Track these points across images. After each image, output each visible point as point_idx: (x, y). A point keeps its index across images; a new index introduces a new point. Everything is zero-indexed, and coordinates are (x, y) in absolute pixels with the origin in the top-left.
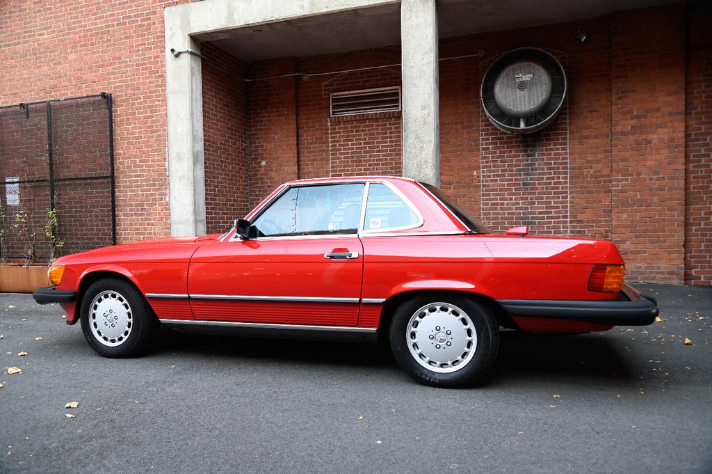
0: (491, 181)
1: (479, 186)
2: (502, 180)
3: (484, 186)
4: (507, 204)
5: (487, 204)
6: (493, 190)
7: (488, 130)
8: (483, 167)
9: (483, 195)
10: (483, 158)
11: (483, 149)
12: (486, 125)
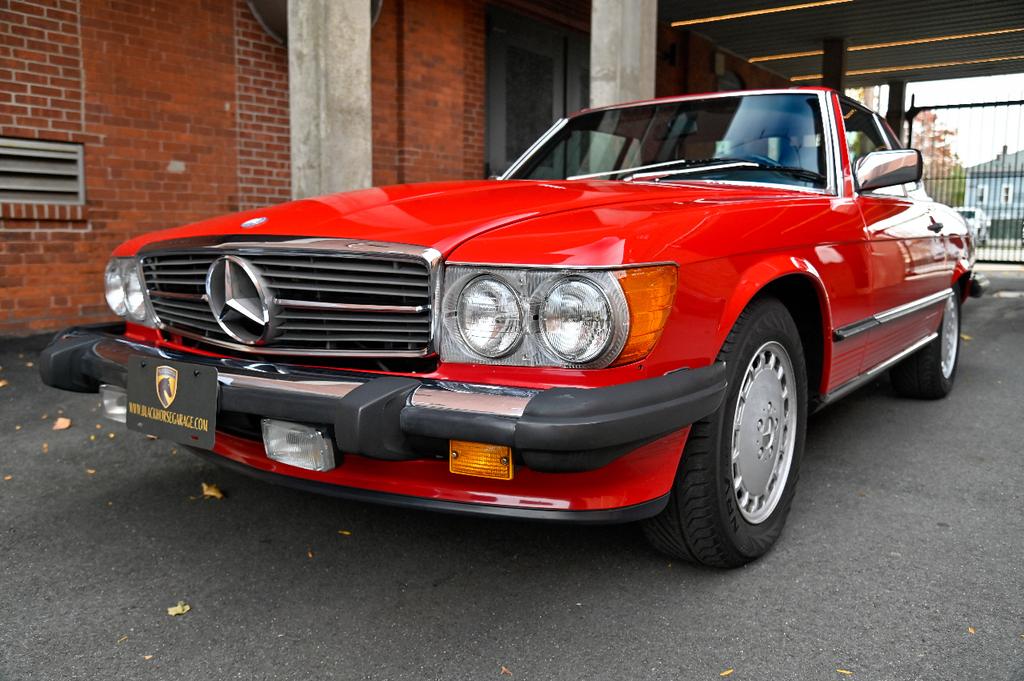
0: (254, 127)
1: (233, 134)
2: (270, 129)
3: (242, 135)
4: (278, 175)
5: (247, 171)
6: (258, 145)
7: (246, 25)
8: (242, 98)
9: (242, 153)
10: (242, 79)
11: (242, 62)
12: (244, 15)
